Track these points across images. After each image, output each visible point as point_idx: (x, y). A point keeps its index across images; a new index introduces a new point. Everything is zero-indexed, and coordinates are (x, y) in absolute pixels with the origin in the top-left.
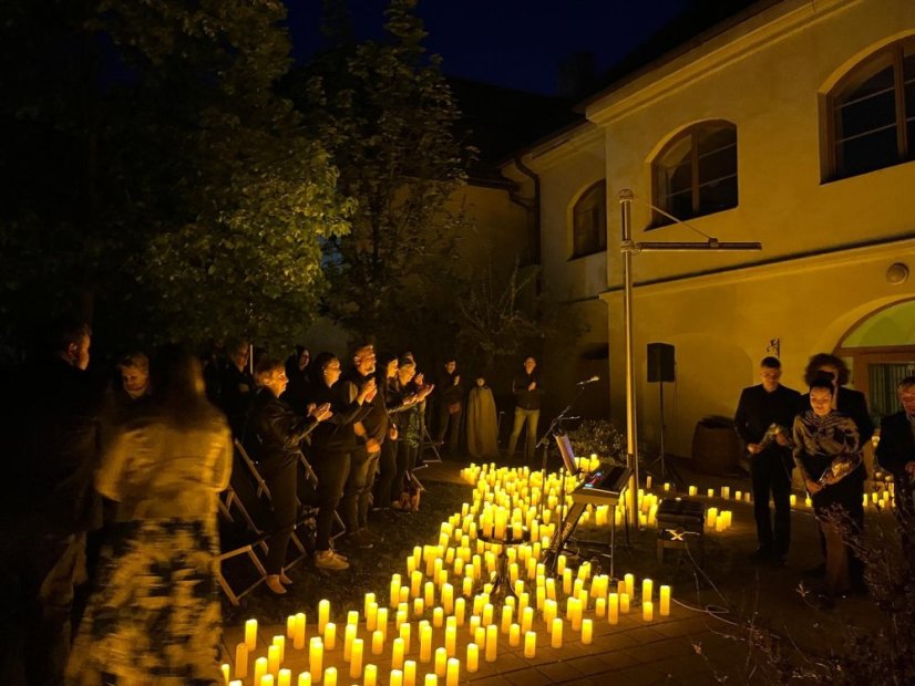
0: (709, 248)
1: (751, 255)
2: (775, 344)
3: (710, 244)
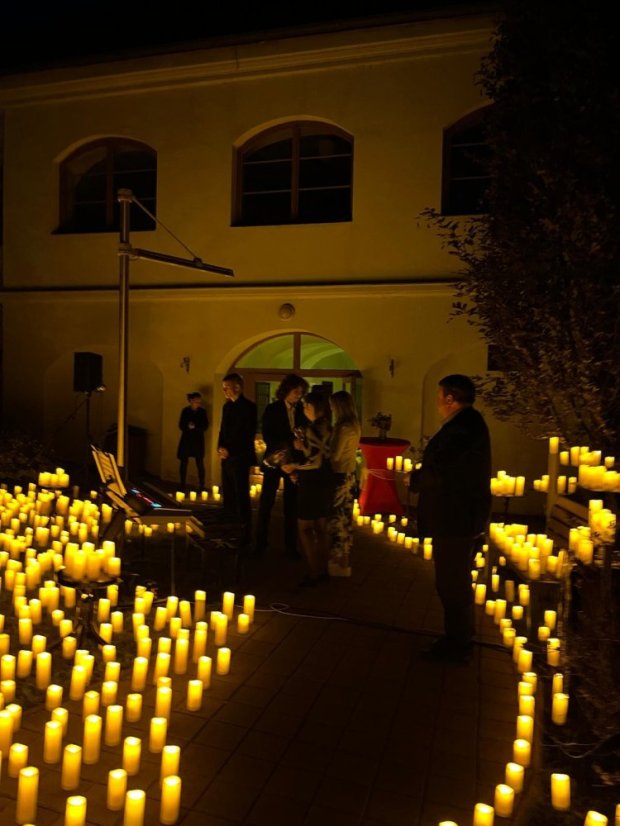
0: (195, 266)
1: (227, 278)
2: (187, 361)
3: (196, 263)
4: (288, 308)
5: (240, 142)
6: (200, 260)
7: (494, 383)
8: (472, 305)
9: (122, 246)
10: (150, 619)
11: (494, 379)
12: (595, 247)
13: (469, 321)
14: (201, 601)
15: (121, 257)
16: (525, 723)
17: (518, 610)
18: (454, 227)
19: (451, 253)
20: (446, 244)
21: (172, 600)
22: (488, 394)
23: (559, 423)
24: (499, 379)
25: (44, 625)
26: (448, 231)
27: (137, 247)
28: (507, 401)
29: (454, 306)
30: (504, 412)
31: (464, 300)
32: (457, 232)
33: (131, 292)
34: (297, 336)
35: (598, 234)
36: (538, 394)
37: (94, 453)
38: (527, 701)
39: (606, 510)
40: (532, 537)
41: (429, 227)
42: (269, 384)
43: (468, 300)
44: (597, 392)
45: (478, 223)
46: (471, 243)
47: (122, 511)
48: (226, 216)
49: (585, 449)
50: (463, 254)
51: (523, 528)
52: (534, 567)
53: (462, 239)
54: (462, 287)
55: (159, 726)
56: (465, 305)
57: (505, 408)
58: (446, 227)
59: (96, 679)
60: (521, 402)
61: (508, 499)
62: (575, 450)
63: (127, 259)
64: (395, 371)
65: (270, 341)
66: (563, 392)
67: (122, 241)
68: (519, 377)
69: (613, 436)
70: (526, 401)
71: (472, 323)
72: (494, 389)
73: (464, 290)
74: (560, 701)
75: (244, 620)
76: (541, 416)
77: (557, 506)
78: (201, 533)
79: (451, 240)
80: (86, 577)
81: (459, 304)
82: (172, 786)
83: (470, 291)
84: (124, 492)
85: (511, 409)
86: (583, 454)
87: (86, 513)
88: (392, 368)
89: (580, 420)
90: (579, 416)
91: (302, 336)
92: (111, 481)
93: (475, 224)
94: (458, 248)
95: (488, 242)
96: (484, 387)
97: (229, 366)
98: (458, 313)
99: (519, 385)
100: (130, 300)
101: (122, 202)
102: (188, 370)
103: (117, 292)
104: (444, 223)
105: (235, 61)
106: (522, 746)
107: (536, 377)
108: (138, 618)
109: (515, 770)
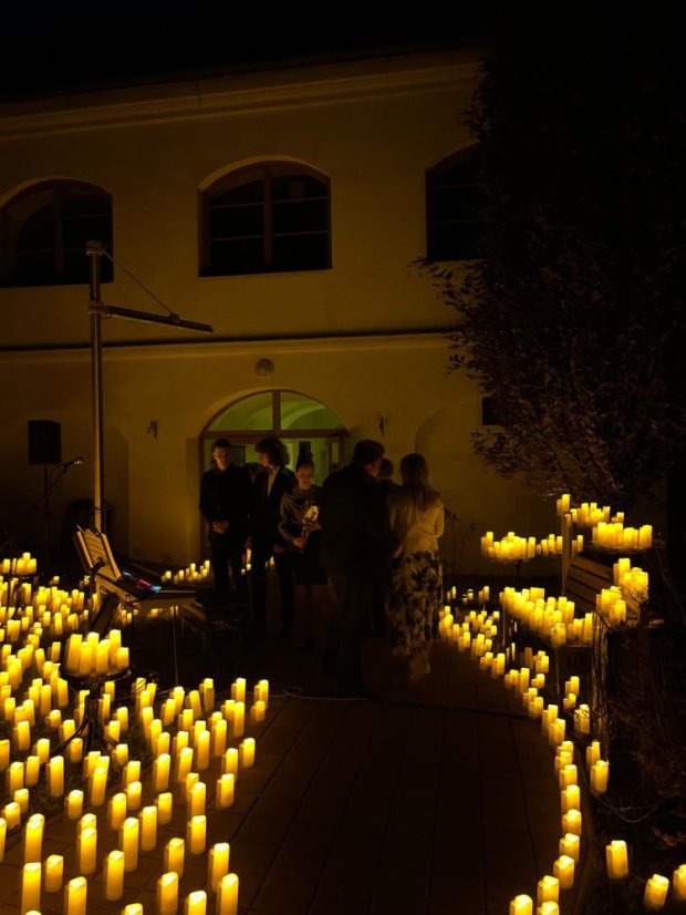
0: (170, 323)
2: (154, 426)
3: (171, 320)
4: (266, 364)
5: (205, 184)
6: (177, 316)
7: (496, 440)
8: (469, 358)
9: (93, 303)
10: (158, 714)
11: (496, 435)
12: (596, 296)
13: (468, 375)
14: (209, 690)
15: (93, 315)
16: (572, 793)
17: (541, 678)
18: (449, 276)
19: (447, 303)
20: (441, 295)
21: (179, 692)
22: (490, 450)
23: (565, 478)
24: (500, 434)
25: (40, 727)
26: (441, 281)
27: (109, 304)
28: (510, 458)
29: (451, 359)
30: (507, 470)
31: (461, 352)
32: (452, 281)
33: (104, 349)
34: (276, 395)
35: (599, 283)
36: (542, 449)
37: (79, 533)
38: (569, 771)
39: (636, 569)
40: (551, 600)
41: (420, 276)
42: (244, 448)
43: (465, 352)
44: (603, 445)
45: (472, 270)
46: (467, 292)
47: (114, 596)
48: (193, 265)
49: (594, 505)
50: (460, 304)
51: (541, 591)
52: (560, 631)
53: (457, 289)
54: (458, 338)
55: (198, 824)
56: (463, 358)
57: (508, 465)
58: (440, 276)
59: (116, 781)
60: (524, 457)
61: (520, 561)
62: (585, 506)
63: (99, 315)
64: (386, 428)
65: (244, 402)
66: (570, 447)
67: (92, 298)
68: (520, 432)
69: (621, 490)
70: (529, 456)
71: (471, 377)
72: (495, 446)
73: (460, 343)
74: (601, 769)
75: (260, 706)
76: (547, 472)
77: (573, 566)
78: (201, 615)
79: (446, 290)
80: (93, 670)
81: (456, 357)
82: (230, 885)
83: (466, 342)
84: (118, 575)
85: (514, 466)
86: (592, 512)
87: (57, 601)
88: (381, 425)
89: (585, 475)
90: (584, 470)
91: (282, 394)
92: (101, 564)
93: (469, 271)
94: (454, 298)
95: (482, 291)
96: (485, 444)
97: (200, 430)
98: (457, 367)
99: (523, 441)
100: (104, 359)
101: (91, 255)
102: (156, 435)
103: (89, 350)
104: (438, 272)
105: (197, 97)
106: (573, 817)
107: (541, 432)
108: (147, 713)
109: (571, 841)
